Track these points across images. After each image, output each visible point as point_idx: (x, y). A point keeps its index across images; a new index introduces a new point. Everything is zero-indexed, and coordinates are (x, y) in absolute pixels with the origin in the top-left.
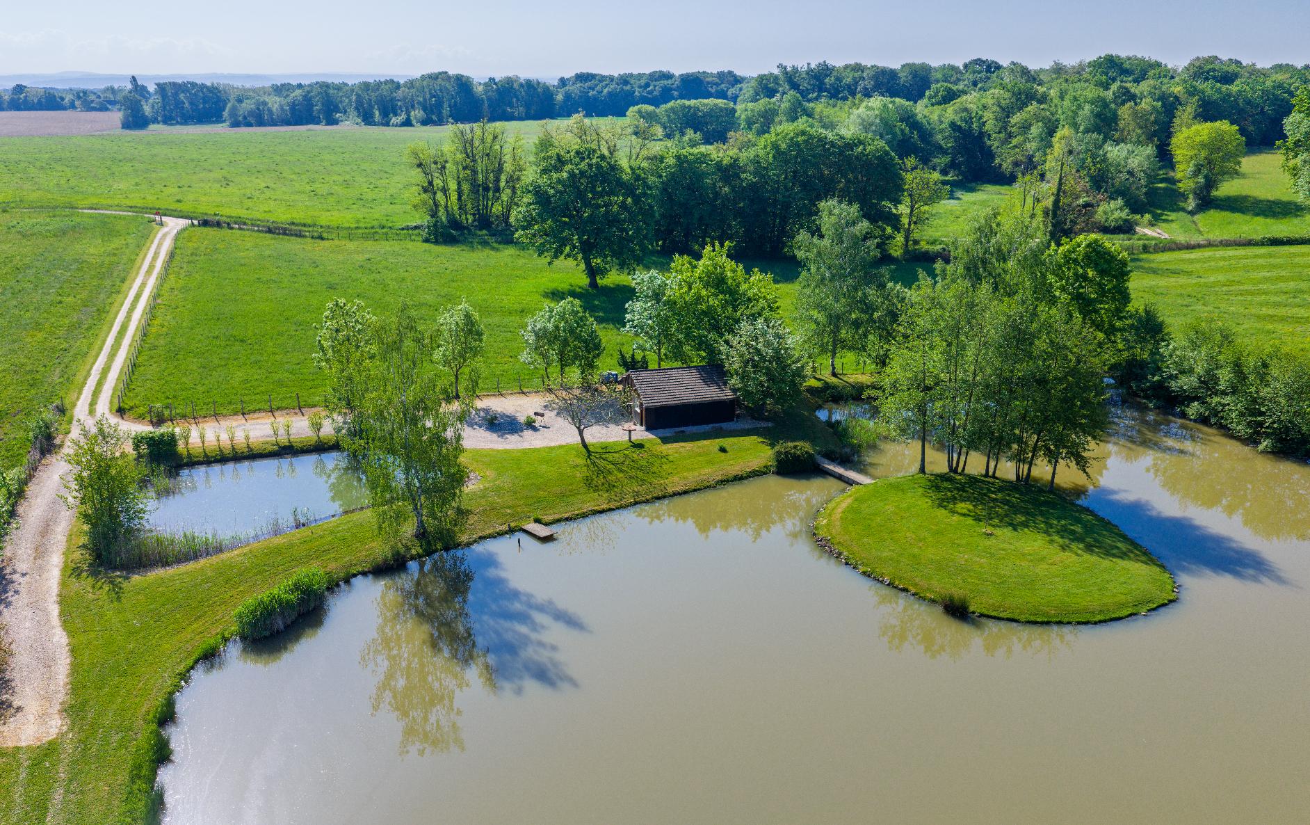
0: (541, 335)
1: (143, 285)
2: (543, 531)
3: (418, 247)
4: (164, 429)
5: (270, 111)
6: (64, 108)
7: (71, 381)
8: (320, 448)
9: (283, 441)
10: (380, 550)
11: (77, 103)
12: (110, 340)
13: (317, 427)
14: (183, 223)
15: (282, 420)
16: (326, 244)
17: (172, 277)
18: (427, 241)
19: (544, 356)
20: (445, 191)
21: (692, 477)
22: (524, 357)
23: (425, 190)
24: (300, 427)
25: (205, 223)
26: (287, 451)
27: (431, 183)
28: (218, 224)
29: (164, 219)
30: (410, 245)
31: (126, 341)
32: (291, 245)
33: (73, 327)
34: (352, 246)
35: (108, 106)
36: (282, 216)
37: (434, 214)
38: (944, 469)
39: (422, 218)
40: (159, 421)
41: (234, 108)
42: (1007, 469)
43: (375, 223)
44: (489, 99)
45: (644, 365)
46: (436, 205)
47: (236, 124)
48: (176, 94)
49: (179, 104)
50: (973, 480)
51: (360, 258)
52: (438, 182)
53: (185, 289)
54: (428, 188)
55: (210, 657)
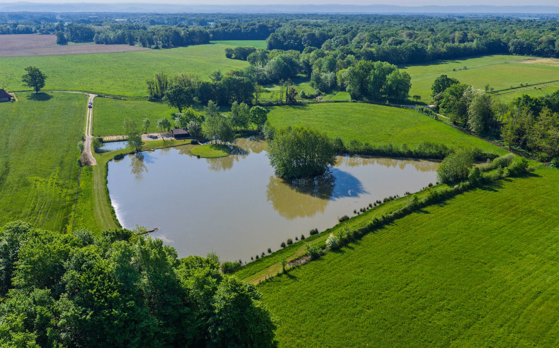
0: (160, 123)
1: (89, 112)
2: (153, 150)
3: (147, 102)
4: (101, 137)
5: (110, 39)
6: (32, 33)
7: (83, 131)
8: (124, 140)
9: (118, 139)
10: (131, 151)
11: (38, 31)
12: (87, 124)
13: (123, 137)
14: (94, 96)
15: (118, 136)
16: (126, 102)
17: (95, 110)
18: (149, 101)
19: (161, 127)
20: (153, 89)
21: (177, 144)
22: (157, 127)
23: (149, 88)
24: (121, 137)
25: (99, 96)
26: (119, 141)
27: (150, 87)
28: (102, 96)
29: (90, 94)
30: (145, 102)
31: (90, 124)
32: (119, 102)
33: (80, 121)
34: (132, 102)
35: (49, 32)
36: (117, 93)
37: (151, 94)
38: (215, 143)
39: (148, 95)
40: (99, 136)
41: (97, 36)
42: (223, 143)
43: (138, 96)
44: (186, 37)
45: (179, 128)
46: (152, 92)
47: (98, 43)
48: (76, 31)
49: (77, 35)
50: (219, 145)
51: (133, 105)
52: (152, 87)
53: (98, 113)
54: (150, 88)
55: (111, 160)
